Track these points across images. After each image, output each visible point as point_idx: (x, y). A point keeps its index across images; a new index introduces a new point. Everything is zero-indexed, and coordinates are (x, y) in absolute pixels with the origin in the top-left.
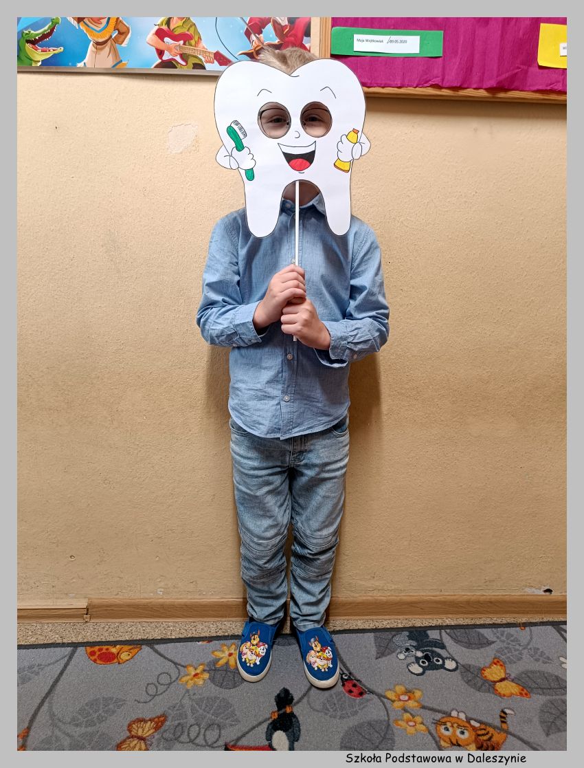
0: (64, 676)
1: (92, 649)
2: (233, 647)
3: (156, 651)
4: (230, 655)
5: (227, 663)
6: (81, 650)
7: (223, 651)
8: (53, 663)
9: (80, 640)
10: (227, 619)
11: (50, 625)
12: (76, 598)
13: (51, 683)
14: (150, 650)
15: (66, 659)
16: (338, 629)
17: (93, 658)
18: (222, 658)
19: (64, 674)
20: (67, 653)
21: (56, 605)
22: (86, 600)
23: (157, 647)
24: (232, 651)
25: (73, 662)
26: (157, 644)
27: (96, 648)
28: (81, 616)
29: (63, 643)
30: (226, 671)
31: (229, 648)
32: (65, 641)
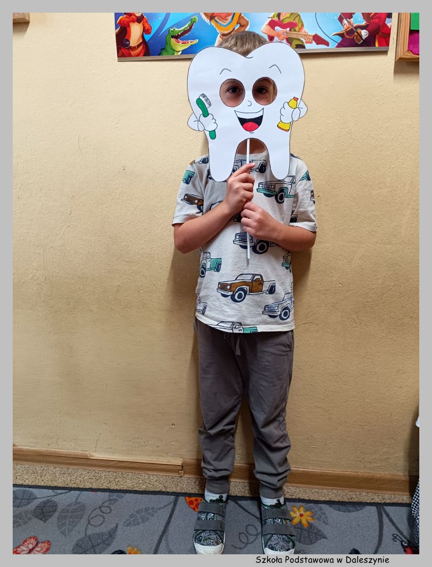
0: (173, 519)
1: (190, 499)
2: (302, 508)
3: (240, 506)
4: (301, 515)
5: (300, 522)
6: (181, 499)
7: (295, 512)
8: (163, 508)
9: (179, 490)
10: (291, 484)
11: (155, 476)
12: (173, 457)
13: (164, 525)
14: (236, 505)
15: (172, 505)
16: (388, 501)
17: (192, 506)
18: (295, 518)
19: (173, 517)
20: (171, 501)
21: (159, 461)
22: (182, 459)
23: (240, 502)
24: (302, 512)
25: (177, 508)
26: (240, 500)
27: (193, 499)
28: (177, 471)
29: (168, 492)
30: (301, 529)
31: (299, 509)
32: (168, 490)
